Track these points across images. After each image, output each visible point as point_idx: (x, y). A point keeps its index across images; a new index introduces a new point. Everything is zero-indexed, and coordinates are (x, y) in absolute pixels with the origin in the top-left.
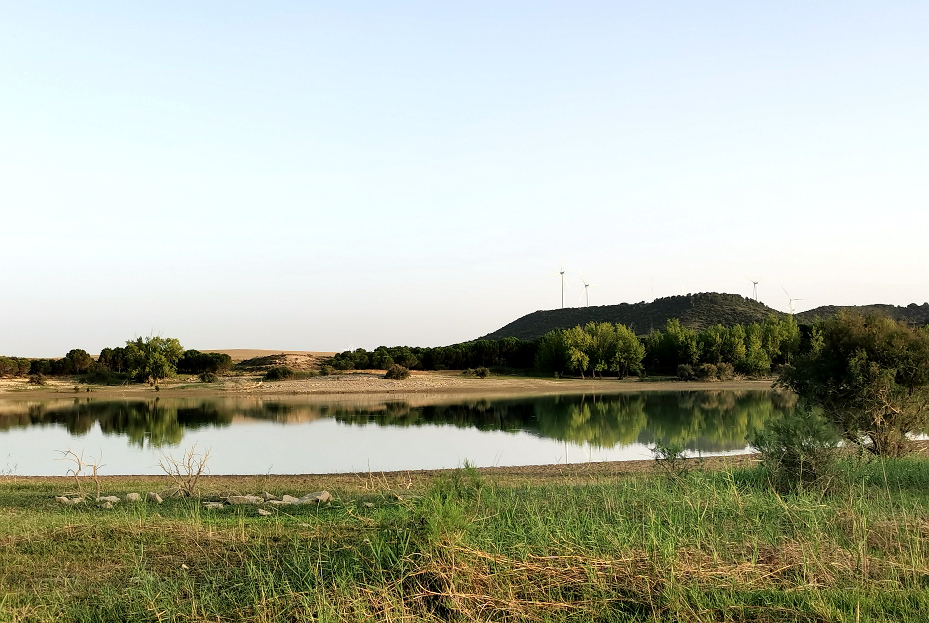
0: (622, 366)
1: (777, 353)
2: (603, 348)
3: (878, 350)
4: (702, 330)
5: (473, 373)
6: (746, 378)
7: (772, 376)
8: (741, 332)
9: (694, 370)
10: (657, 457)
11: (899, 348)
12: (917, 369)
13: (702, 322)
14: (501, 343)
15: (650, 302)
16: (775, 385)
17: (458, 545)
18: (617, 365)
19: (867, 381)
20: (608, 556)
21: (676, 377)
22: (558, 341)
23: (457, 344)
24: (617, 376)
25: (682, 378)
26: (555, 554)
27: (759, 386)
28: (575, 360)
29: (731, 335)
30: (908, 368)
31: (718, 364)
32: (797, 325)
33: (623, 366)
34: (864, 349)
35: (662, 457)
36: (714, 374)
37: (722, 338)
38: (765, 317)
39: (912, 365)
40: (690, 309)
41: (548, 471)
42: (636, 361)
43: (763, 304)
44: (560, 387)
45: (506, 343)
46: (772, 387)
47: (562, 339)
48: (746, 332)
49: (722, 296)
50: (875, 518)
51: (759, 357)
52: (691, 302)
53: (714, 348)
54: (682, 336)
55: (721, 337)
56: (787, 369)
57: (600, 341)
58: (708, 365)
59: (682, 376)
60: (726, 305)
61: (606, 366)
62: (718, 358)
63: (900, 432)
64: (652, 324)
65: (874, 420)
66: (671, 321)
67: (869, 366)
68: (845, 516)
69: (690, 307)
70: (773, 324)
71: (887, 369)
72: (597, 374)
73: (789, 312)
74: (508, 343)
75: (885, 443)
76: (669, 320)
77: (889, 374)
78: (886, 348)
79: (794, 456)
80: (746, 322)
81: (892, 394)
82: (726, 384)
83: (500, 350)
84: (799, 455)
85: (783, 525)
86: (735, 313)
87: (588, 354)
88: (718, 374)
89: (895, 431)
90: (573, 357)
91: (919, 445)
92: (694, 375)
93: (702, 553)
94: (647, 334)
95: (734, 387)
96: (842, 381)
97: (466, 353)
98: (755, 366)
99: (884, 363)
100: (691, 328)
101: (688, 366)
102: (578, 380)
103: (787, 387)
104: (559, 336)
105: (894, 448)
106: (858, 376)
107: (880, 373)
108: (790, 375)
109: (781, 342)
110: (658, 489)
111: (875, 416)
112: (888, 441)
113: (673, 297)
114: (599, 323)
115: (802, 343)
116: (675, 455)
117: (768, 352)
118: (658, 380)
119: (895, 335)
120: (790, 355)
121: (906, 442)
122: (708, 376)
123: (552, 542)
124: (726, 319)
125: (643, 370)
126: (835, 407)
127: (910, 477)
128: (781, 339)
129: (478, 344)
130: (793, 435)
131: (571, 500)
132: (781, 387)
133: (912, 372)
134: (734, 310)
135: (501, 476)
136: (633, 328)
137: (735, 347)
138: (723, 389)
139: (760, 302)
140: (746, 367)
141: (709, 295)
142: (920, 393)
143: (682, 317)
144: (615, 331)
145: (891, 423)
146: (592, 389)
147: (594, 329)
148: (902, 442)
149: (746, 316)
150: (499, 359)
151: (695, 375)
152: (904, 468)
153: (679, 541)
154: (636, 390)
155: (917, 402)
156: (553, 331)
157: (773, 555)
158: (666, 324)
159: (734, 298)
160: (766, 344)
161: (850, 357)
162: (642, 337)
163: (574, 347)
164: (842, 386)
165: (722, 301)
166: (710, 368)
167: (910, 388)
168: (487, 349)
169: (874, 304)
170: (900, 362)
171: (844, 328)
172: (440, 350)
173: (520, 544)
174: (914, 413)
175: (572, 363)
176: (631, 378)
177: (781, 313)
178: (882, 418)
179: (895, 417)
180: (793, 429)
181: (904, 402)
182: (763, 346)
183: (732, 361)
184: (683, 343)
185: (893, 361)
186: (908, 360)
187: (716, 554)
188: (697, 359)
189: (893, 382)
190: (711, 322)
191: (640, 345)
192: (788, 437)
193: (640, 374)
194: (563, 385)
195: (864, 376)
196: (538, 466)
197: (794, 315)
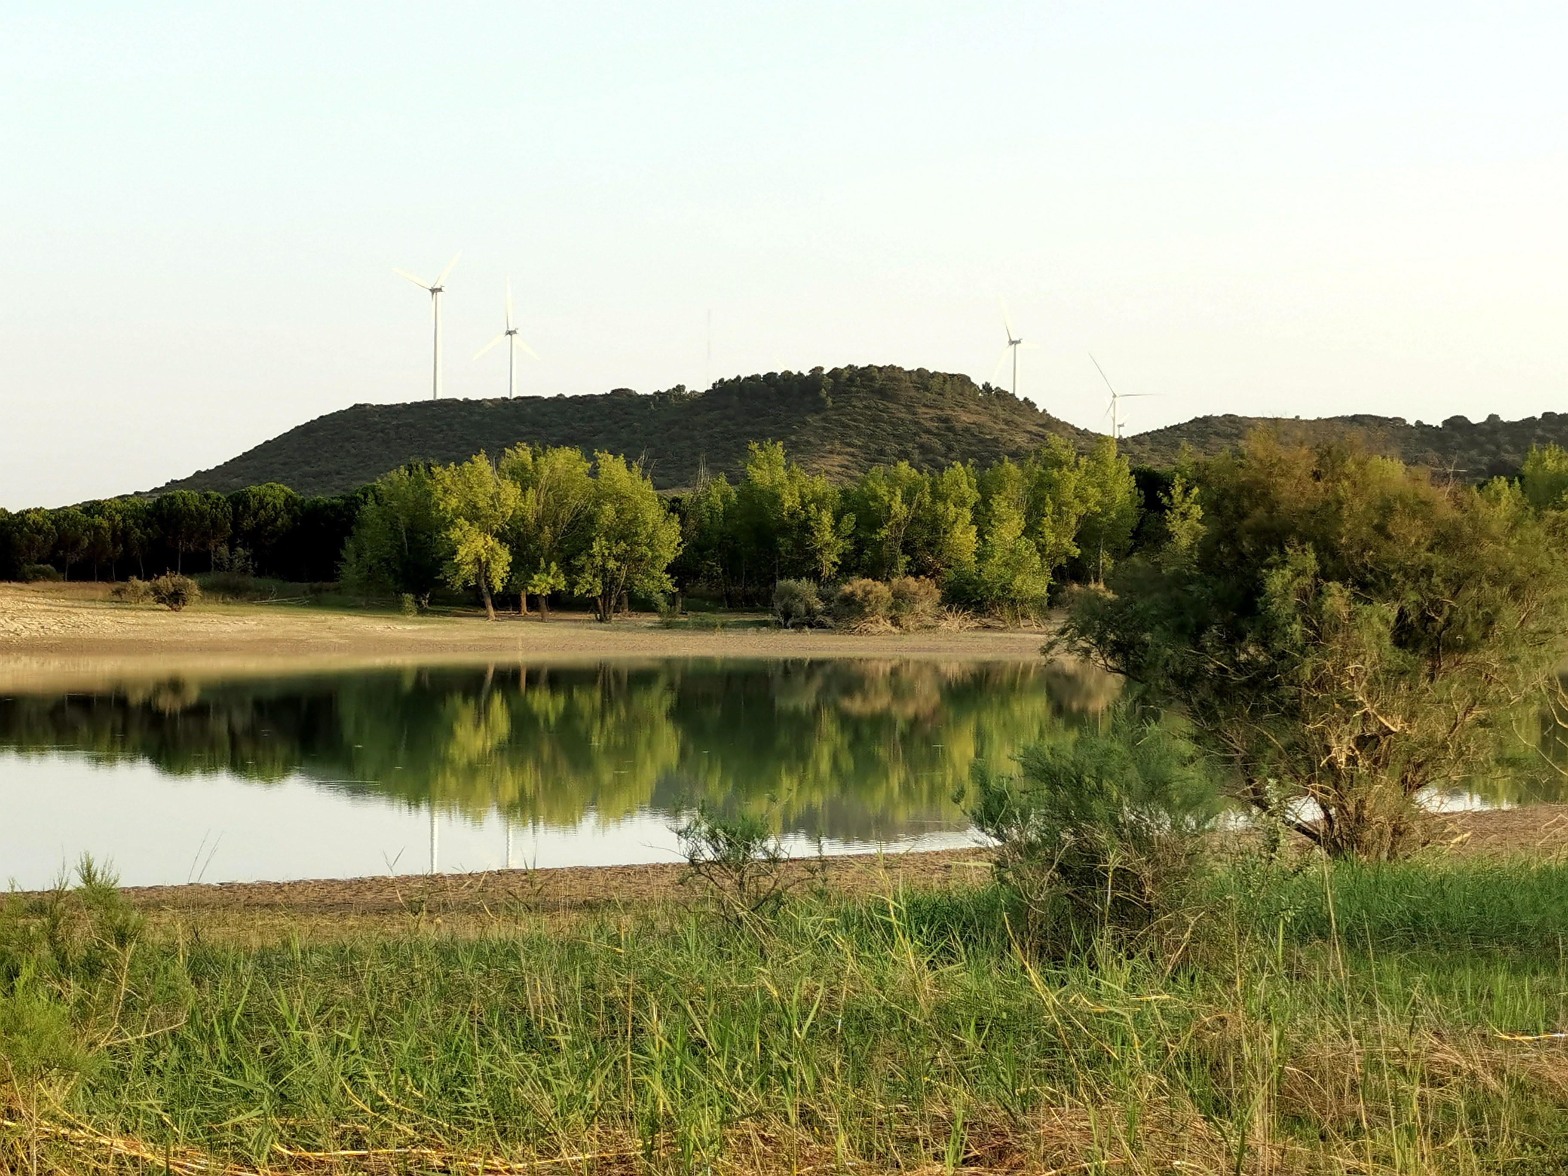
0: (610, 583)
1: (1066, 553)
2: (555, 524)
3: (1349, 547)
4: (852, 478)
5: (146, 593)
6: (974, 624)
7: (1048, 618)
8: (965, 486)
9: (824, 598)
10: (692, 854)
11: (1406, 542)
12: (1454, 604)
13: (853, 455)
14: (239, 501)
15: (702, 390)
16: (1051, 645)
17: (54, 1118)
18: (595, 576)
19: (1315, 639)
20: (520, 1148)
21: (769, 618)
22: (417, 501)
23: (97, 503)
24: (596, 610)
25: (786, 619)
26: (358, 1143)
27: (1012, 650)
28: (469, 559)
29: (937, 496)
30: (1431, 601)
31: (895, 581)
32: (1128, 470)
33: (613, 579)
34: (1309, 546)
35: (708, 854)
36: (882, 610)
37: (910, 504)
38: (1037, 445)
39: (1442, 594)
40: (817, 413)
41: (369, 896)
42: (653, 566)
43: (1034, 405)
44: (419, 642)
45: (254, 503)
46: (1045, 651)
47: (429, 494)
48: (982, 487)
49: (914, 377)
50: (1308, 1033)
51: (1015, 564)
52: (823, 393)
53: (884, 533)
54: (791, 494)
55: (908, 499)
56: (1093, 601)
57: (547, 503)
58: (865, 581)
59: (787, 615)
60: (925, 406)
61: (562, 578)
62: (893, 564)
63: (1401, 788)
64: (702, 458)
65: (1329, 753)
66: (761, 448)
67: (1320, 593)
68: (1225, 1026)
69: (818, 407)
70: (1059, 464)
71: (1371, 603)
72: (534, 602)
73: (1107, 431)
74: (261, 501)
75: (1357, 820)
76: (754, 446)
77: (1375, 619)
78: (1372, 542)
79: (1094, 856)
80: (981, 459)
81: (1381, 677)
82: (916, 640)
83: (235, 525)
84: (1105, 852)
85: (1047, 1054)
86: (950, 429)
87: (507, 542)
88: (894, 612)
89: (1386, 786)
90: (462, 551)
91: (1451, 827)
92: (822, 613)
93: (802, 1137)
94: (687, 486)
95: (938, 649)
96: (1242, 638)
97: (126, 532)
98: (1003, 588)
99: (1364, 586)
100: (818, 472)
101: (805, 587)
102: (475, 621)
103: (1087, 652)
104: (421, 483)
105: (1381, 833)
106: (1290, 624)
107: (1352, 616)
108: (1094, 614)
109: (1080, 518)
110: (688, 948)
111: (1333, 742)
112: (1366, 813)
113: (771, 376)
114: (545, 449)
115: (1141, 524)
116: (747, 848)
117: (1041, 548)
118: (715, 626)
119: (1398, 506)
120: (1106, 561)
121: (1415, 816)
122: (863, 616)
123: (349, 1108)
124: (924, 449)
125: (674, 594)
126: (1221, 713)
127: (1417, 917)
128: (1081, 509)
129: (165, 503)
130: (1093, 793)
131: (423, 981)
132: (1069, 651)
133: (1440, 613)
134: (946, 420)
135: (219, 913)
136: (646, 467)
137: (945, 532)
138: (907, 655)
139: (1026, 399)
140: (975, 590)
141: (876, 374)
142: (1456, 673)
143: (793, 438)
144: (594, 473)
145: (1376, 761)
146: (515, 649)
147: (530, 468)
148: (1405, 815)
149: (981, 441)
150: (232, 550)
151: (827, 613)
152: (1401, 891)
153: (735, 1101)
154: (648, 654)
155: (1449, 701)
156: (402, 470)
157: (1010, 1141)
158: (747, 456)
159: (948, 386)
160: (1038, 523)
161: (1270, 567)
162: (673, 493)
163: (466, 519)
164: (1245, 651)
165: (913, 393)
166: (870, 592)
167: (1433, 660)
168: (192, 517)
169: (1351, 414)
170: (1409, 585)
171: (1257, 482)
172: (40, 519)
173: (248, 1115)
174: (1441, 732)
175: (457, 567)
176: (635, 618)
177: (1085, 434)
178: (1352, 745)
179: (1389, 745)
180: (1094, 773)
181: (1414, 699)
182: (1030, 531)
183: (937, 572)
184: (792, 515)
185: (1388, 581)
186: (1430, 577)
187: (842, 1140)
188: (834, 564)
189: (1387, 642)
190: (878, 456)
191: (667, 518)
192: (1077, 797)
193: (663, 605)
194: (426, 637)
195: (1307, 623)
196: (339, 882)
197: (1121, 442)
